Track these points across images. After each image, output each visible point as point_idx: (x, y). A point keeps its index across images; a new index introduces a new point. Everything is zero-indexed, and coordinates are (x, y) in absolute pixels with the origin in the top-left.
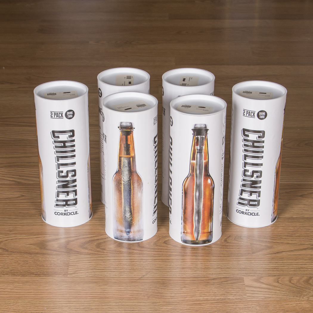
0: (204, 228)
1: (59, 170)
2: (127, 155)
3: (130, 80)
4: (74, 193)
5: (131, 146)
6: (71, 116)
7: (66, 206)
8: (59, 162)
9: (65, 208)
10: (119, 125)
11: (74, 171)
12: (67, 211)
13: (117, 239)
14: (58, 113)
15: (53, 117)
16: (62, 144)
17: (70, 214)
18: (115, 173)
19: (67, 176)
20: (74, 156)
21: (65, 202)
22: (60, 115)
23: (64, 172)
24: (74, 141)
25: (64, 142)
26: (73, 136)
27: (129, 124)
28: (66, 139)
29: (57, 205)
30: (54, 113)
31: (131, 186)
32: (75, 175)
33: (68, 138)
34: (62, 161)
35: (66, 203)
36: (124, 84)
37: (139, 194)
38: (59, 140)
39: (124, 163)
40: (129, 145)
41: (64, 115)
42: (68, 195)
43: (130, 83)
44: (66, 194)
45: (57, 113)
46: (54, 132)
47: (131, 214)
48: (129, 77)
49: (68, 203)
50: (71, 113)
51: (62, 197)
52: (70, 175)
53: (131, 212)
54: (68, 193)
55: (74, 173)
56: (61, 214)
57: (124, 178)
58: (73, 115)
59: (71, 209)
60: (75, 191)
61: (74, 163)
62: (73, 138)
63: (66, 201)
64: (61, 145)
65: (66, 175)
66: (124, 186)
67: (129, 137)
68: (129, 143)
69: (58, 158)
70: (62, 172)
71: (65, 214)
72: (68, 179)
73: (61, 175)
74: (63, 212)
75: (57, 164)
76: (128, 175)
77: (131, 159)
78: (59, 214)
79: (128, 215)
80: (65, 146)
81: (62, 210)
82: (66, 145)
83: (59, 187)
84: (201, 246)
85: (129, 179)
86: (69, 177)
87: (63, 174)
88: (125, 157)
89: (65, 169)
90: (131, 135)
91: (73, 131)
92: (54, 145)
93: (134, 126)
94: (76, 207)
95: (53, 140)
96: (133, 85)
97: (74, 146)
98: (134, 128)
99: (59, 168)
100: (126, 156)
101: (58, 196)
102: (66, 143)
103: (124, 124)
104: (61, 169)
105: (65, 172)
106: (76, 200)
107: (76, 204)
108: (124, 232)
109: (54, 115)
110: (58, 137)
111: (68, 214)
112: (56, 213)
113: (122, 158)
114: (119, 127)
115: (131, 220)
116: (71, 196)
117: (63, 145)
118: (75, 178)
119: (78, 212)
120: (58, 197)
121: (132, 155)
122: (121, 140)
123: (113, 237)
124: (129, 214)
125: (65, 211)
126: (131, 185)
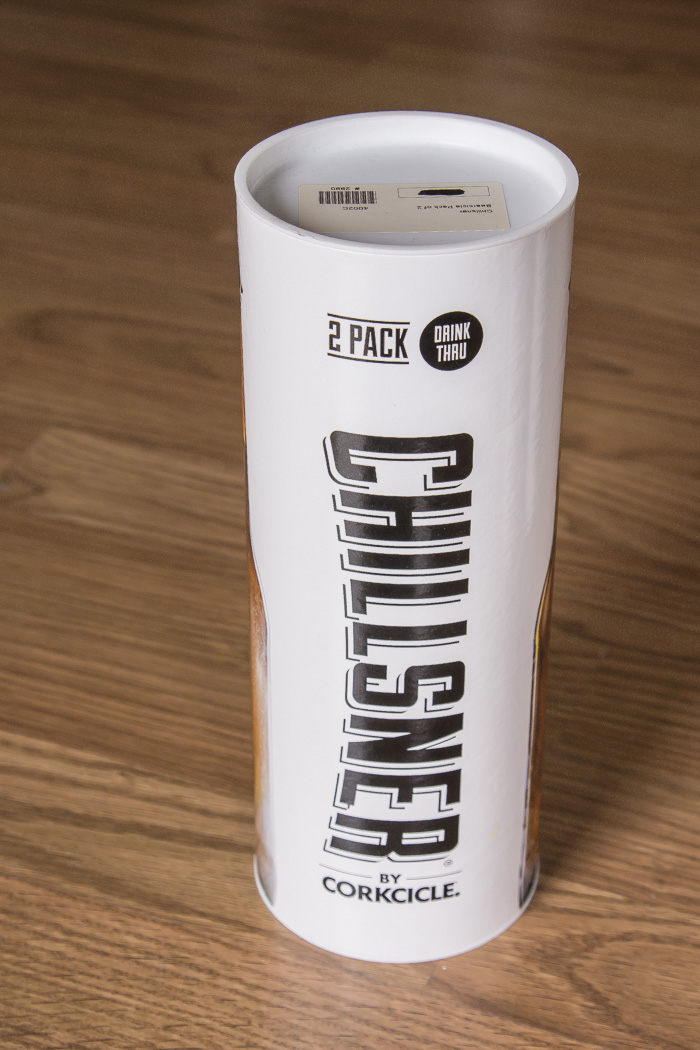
1: (364, 660)
4: (444, 788)
6: (457, 352)
7: (393, 855)
8: (364, 619)
9: (383, 864)
11: (456, 670)
12: (396, 879)
14: (378, 328)
15: (345, 351)
16: (392, 515)
19: (407, 698)
20: (461, 587)
21: (384, 836)
22: (390, 343)
25: (402, 506)
26: (463, 469)
28: (415, 490)
30: (353, 327)
32: (456, 694)
33: (430, 484)
34: (381, 613)
35: (395, 839)
38: (373, 489)
41: (412, 343)
42: (406, 796)
44: (395, 791)
45: (371, 330)
46: (340, 442)
49: (404, 842)
50: (462, 331)
51: (374, 804)
52: (426, 690)
54: (405, 788)
55: (448, 680)
56: (363, 892)
58: (474, 343)
60: (452, 781)
61: (459, 629)
63: (395, 829)
64: (383, 522)
65: (401, 690)
70: (380, 672)
71: (383, 895)
72: (414, 712)
73: (370, 688)
74: (374, 883)
75: (350, 624)
83: (355, 750)
86: (420, 703)
87: (386, 686)
89: (397, 659)
91: (463, 445)
92: (340, 519)
94: (449, 863)
95: (336, 489)
97: (463, 529)
99: (362, 650)
101: (348, 797)
102: (414, 514)
104: (378, 653)
106: (451, 825)
107: (450, 842)
109: (353, 339)
110: (370, 474)
111: (401, 896)
116: (426, 804)
117: (393, 523)
119: (456, 888)
120: (345, 805)
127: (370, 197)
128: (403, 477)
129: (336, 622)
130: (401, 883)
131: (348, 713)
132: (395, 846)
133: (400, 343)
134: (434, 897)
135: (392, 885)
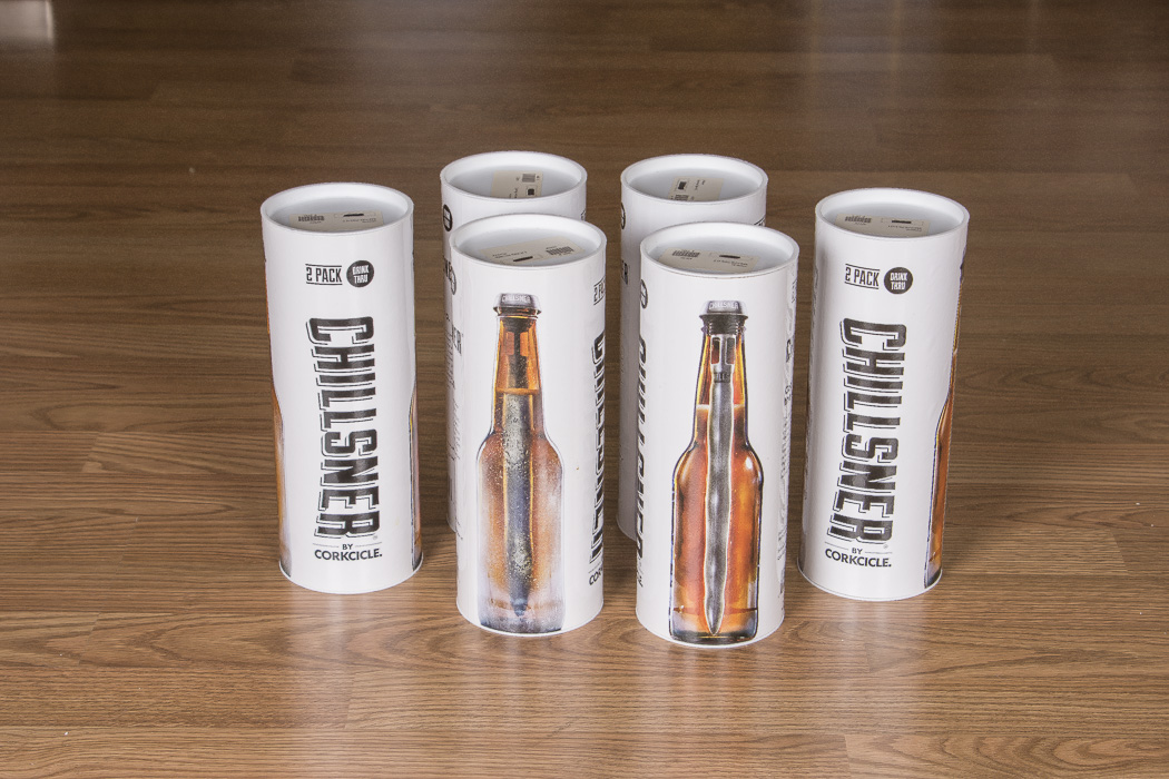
0: (733, 598)
1: (329, 430)
2: (517, 387)
3: (530, 185)
4: (371, 496)
5: (529, 362)
6: (364, 279)
7: (348, 534)
8: (328, 410)
9: (345, 539)
10: (496, 303)
11: (372, 434)
13: (490, 626)
15: (314, 280)
16: (339, 356)
17: (360, 555)
18: (487, 439)
19: (351, 449)
20: (372, 392)
21: (344, 523)
23: (343, 437)
24: (370, 348)
25: (344, 352)
26: (369, 334)
27: (524, 301)
28: (349, 344)
29: (322, 530)
31: (528, 476)
32: (373, 446)
34: (337, 406)
35: (349, 524)
36: (514, 195)
37: (552, 499)
38: (330, 345)
39: (509, 409)
40: (525, 358)
41: (343, 275)
42: (353, 501)
43: (531, 192)
44: (348, 498)
46: (314, 323)
47: (530, 555)
48: (528, 178)
49: (354, 526)
50: (364, 269)
51: (337, 507)
52: (359, 445)
53: (528, 549)
54: (352, 496)
56: (335, 556)
57: (511, 453)
58: (371, 275)
59: (360, 542)
60: (374, 492)
61: (372, 413)
62: (370, 342)
63: (349, 519)
64: (335, 360)
65: (348, 445)
66: (509, 475)
67: (524, 336)
68: (524, 353)
69: (327, 397)
70: (337, 436)
72: (353, 456)
73: (333, 445)
74: (340, 550)
75: (322, 412)
76: (520, 445)
77: (531, 399)
78: (327, 555)
79: (520, 558)
80: (345, 364)
81: (334, 543)
82: (350, 360)
83: (327, 478)
84: (726, 650)
85: (522, 456)
87: (341, 443)
88: (514, 394)
89: (344, 428)
90: (530, 330)
91: (368, 321)
92: (315, 360)
93: (538, 307)
95: (313, 346)
96: (541, 196)
97: (370, 363)
98: (539, 312)
99: (328, 425)
100: (515, 390)
101: (325, 505)
103: (511, 300)
104: (336, 427)
105: (345, 435)
106: (375, 516)
107: (375, 526)
108: (509, 606)
111: (354, 556)
112: (319, 554)
113: (505, 397)
114: (495, 309)
115: (530, 572)
116: (363, 506)
118: (374, 454)
121: (533, 386)
122: (502, 344)
123: (477, 622)
124: (523, 556)
125: (344, 547)
126: (528, 470)
127: (322, 218)
128: (342, 338)
129: (315, 413)
130: (353, 549)
131: (323, 459)
132: (349, 529)
133: (338, 275)
134: (370, 557)
135: (348, 550)
